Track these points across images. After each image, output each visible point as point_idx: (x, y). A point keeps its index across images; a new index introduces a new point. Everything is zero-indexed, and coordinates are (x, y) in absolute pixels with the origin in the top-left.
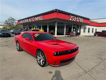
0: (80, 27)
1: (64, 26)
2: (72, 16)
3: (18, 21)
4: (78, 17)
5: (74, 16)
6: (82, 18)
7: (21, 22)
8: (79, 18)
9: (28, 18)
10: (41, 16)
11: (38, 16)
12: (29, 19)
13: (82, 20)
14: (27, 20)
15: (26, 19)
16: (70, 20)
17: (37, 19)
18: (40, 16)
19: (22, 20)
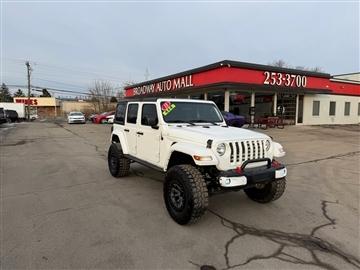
1: (250, 97)
2: (270, 72)
3: (129, 89)
4: (291, 74)
5: (277, 72)
6: (302, 76)
7: (136, 92)
8: (293, 76)
9: (155, 82)
10: (188, 76)
11: (181, 77)
12: (157, 83)
13: (302, 82)
14: (152, 86)
15: (148, 84)
16: (266, 83)
17: (177, 84)
18: (185, 77)
19: (136, 86)
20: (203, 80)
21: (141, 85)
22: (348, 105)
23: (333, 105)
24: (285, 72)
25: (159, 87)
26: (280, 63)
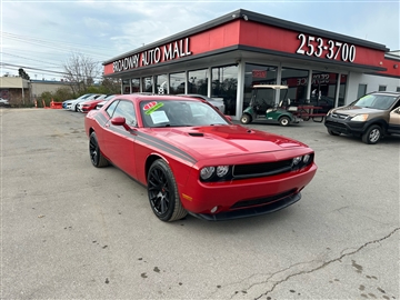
0: (344, 83)
2: (307, 35)
3: (106, 64)
4: (335, 41)
5: (316, 37)
6: (350, 45)
7: (115, 67)
8: (338, 44)
10: (184, 39)
11: (173, 42)
12: (140, 53)
13: (350, 54)
14: (135, 58)
15: (130, 56)
16: (300, 51)
17: (168, 53)
18: (178, 41)
19: (116, 60)
20: (201, 46)
21: (121, 58)
24: (328, 37)
25: (143, 59)
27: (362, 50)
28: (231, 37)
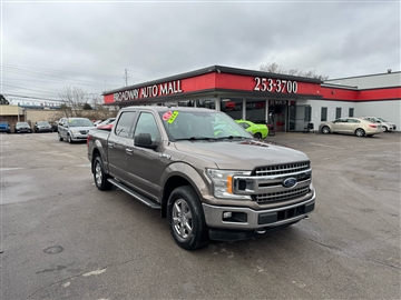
2: (261, 79)
3: (106, 95)
4: (281, 80)
5: (267, 78)
6: (293, 81)
7: (116, 98)
8: (284, 82)
9: (139, 88)
10: (177, 81)
11: (168, 82)
13: (293, 88)
14: (136, 92)
15: (131, 89)
16: (256, 89)
17: (163, 89)
18: (172, 82)
19: (117, 92)
20: (190, 86)
21: (123, 91)
22: (339, 110)
23: (324, 111)
24: (276, 77)
25: (143, 92)
26: (273, 66)
27: (302, 84)
28: (210, 83)
